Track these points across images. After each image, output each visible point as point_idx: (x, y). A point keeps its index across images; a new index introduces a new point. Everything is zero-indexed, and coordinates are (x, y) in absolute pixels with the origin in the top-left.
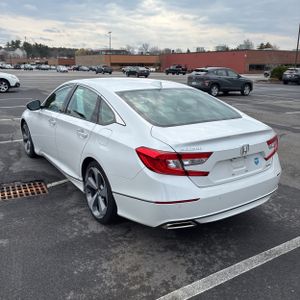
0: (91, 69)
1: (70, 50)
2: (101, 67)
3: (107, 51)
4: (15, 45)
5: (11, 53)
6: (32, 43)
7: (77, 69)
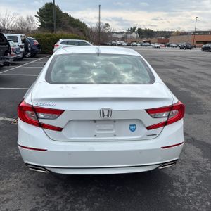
0: (178, 46)
1: (169, 32)
2: (184, 44)
3: (195, 32)
4: (133, 30)
5: (129, 36)
6: (143, 29)
7: (168, 46)
